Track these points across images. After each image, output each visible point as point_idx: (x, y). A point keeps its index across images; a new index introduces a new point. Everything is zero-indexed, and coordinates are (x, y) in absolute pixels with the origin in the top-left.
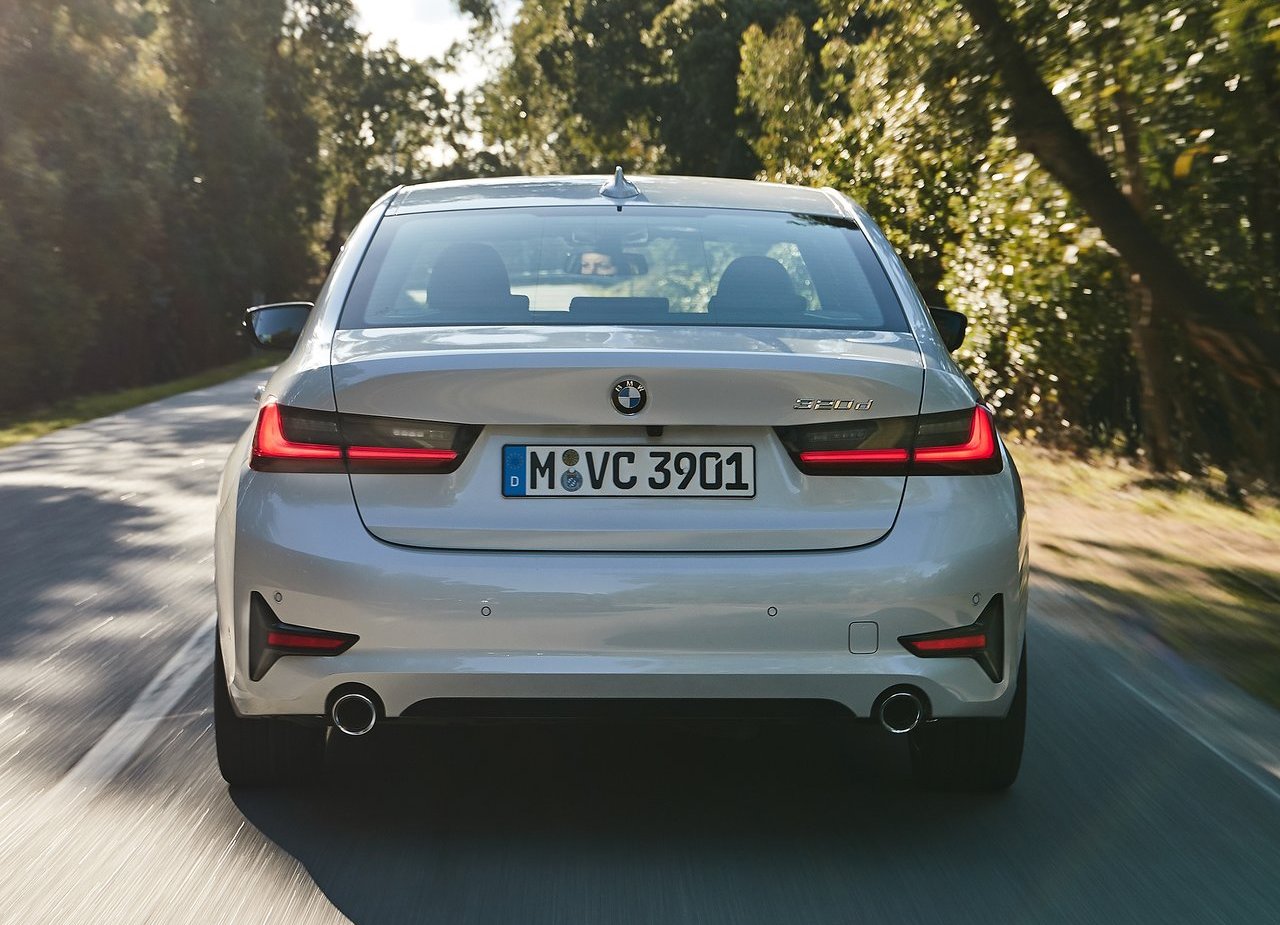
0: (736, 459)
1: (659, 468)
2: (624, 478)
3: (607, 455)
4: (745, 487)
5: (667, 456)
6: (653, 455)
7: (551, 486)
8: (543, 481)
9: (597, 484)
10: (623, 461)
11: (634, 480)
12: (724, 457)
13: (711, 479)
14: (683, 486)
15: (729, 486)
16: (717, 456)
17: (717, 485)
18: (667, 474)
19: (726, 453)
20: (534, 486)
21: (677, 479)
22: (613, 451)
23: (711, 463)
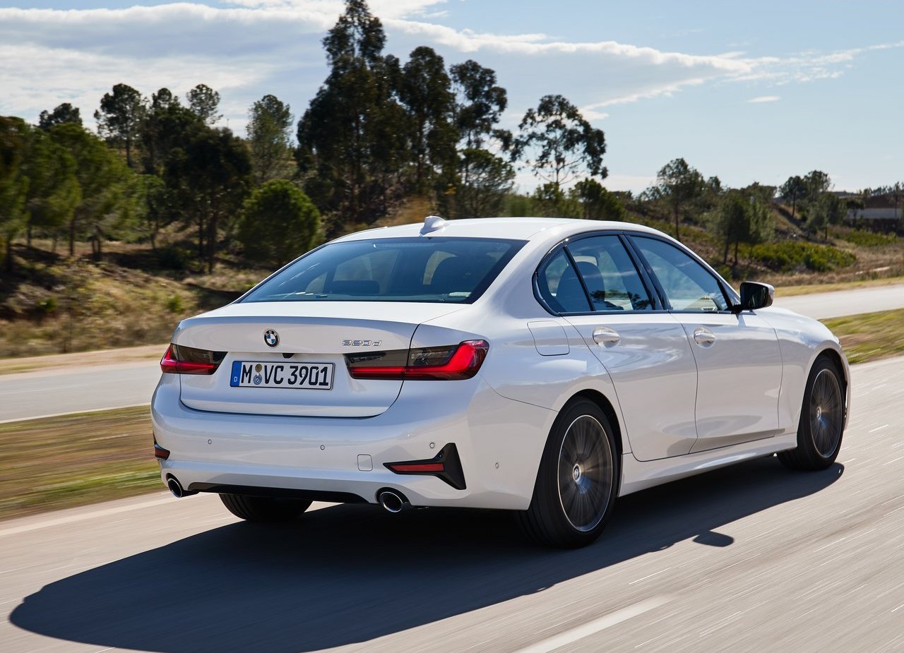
0: (325, 370)
1: (293, 374)
2: (278, 379)
3: (273, 366)
4: (327, 384)
5: (296, 368)
6: (291, 367)
7: (249, 382)
8: (246, 379)
9: (267, 381)
10: (279, 369)
11: (282, 379)
12: (320, 370)
13: (313, 380)
14: (301, 383)
15: (321, 384)
16: (317, 368)
17: (315, 384)
18: (296, 377)
19: (321, 367)
20: (242, 382)
21: (299, 379)
22: (276, 365)
23: (314, 371)
